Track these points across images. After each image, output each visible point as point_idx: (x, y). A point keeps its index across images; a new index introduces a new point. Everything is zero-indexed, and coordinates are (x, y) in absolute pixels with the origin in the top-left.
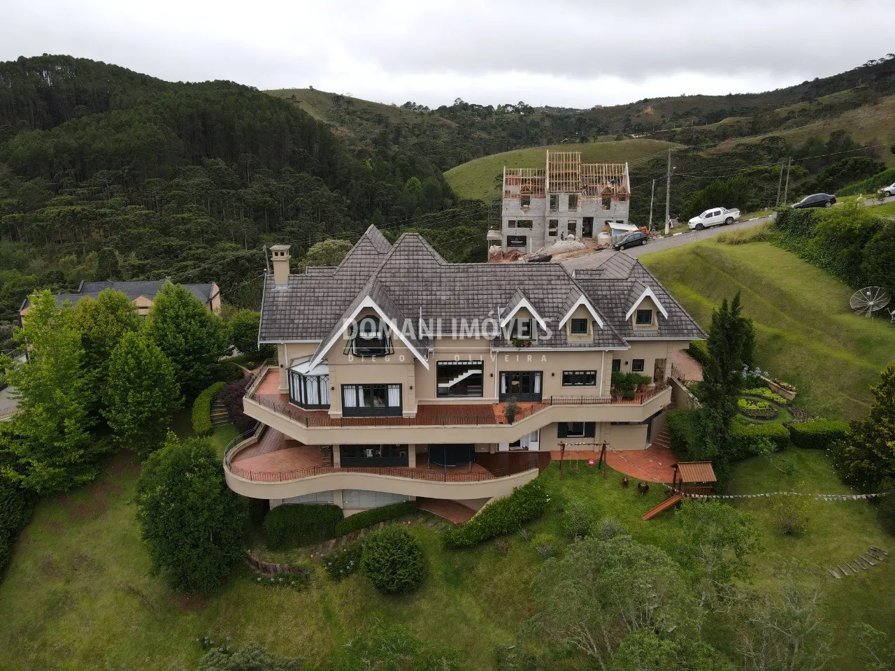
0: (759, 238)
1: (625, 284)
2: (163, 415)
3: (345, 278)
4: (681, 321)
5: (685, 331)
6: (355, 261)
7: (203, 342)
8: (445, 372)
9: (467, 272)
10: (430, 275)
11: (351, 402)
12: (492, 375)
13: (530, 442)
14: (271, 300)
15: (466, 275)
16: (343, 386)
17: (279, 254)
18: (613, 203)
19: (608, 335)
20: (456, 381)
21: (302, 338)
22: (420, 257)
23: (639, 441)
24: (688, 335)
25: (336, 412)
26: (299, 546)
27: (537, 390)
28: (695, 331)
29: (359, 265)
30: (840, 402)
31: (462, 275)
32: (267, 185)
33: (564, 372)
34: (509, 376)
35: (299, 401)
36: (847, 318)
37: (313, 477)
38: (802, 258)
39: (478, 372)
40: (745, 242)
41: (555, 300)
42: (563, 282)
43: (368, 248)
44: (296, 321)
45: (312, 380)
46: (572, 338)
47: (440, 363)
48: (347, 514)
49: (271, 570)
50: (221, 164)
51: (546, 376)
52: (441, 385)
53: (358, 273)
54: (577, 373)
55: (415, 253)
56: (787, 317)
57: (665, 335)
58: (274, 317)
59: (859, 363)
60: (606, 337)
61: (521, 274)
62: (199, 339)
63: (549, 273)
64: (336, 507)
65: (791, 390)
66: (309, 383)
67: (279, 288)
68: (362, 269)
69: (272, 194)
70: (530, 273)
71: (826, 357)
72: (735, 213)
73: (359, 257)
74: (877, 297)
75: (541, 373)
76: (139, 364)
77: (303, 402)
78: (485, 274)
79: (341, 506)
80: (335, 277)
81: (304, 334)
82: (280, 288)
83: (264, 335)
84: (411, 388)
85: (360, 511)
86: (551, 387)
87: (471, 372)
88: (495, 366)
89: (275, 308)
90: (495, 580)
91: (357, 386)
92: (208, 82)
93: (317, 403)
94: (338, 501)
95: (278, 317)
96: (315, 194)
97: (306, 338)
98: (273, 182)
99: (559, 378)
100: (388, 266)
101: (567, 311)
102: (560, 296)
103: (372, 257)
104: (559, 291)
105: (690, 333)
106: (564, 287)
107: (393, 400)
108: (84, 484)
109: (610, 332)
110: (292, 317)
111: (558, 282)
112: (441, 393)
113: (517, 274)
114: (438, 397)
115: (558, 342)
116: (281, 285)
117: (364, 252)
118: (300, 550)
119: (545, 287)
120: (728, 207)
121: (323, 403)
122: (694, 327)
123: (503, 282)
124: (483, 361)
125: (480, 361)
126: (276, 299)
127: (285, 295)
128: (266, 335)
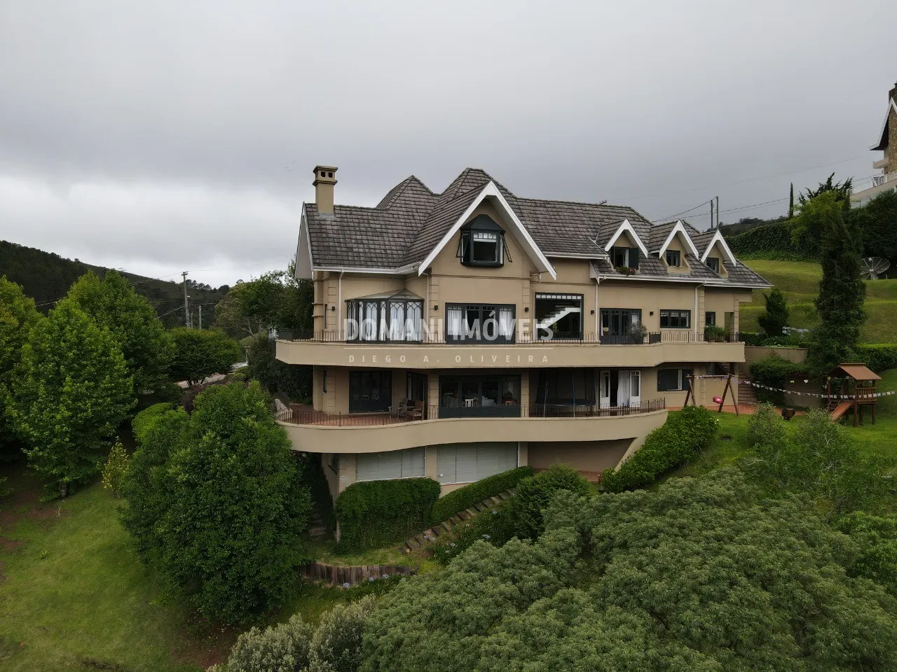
4: (744, 271)
5: (751, 280)
9: (545, 207)
12: (592, 312)
13: (631, 397)
14: (317, 227)
16: (447, 306)
17: (327, 174)
19: (701, 269)
20: (553, 320)
26: (379, 546)
28: (758, 280)
29: (413, 203)
31: (541, 209)
33: (661, 310)
42: (640, 223)
43: (419, 189)
44: (355, 250)
46: (670, 269)
47: (538, 297)
48: (445, 492)
49: (353, 576)
51: (645, 315)
53: (414, 210)
54: (673, 314)
57: (736, 282)
58: (326, 244)
60: (699, 271)
62: (145, 336)
63: (623, 215)
64: (430, 481)
67: (323, 217)
68: (418, 207)
70: (606, 213)
74: (877, 263)
75: (640, 311)
76: (81, 340)
78: (563, 210)
80: (390, 212)
81: (369, 263)
82: (325, 217)
83: (318, 261)
84: (527, 310)
85: (462, 486)
87: (568, 310)
88: (596, 301)
89: (324, 235)
91: (463, 306)
94: (430, 473)
95: (331, 244)
99: (657, 318)
102: (642, 233)
104: (640, 230)
105: (755, 282)
106: (642, 227)
109: (702, 267)
110: (349, 245)
111: (636, 223)
113: (594, 213)
115: (659, 272)
116: (326, 214)
117: (415, 192)
118: (381, 551)
122: (756, 277)
123: (585, 219)
124: (582, 295)
125: (580, 295)
126: (324, 227)
127: (333, 223)
128: (321, 261)
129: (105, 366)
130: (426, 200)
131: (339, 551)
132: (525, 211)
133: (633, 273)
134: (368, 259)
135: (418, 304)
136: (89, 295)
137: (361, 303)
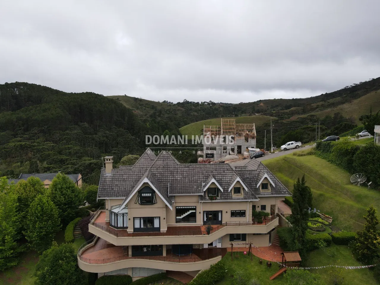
0: (310, 154)
1: (256, 172)
2: (51, 233)
3: (136, 170)
4: (281, 188)
5: (283, 192)
6: (141, 163)
8: (179, 211)
9: (189, 167)
10: (173, 169)
11: (137, 226)
12: (200, 213)
13: (217, 243)
14: (104, 180)
15: (188, 169)
16: (134, 218)
17: (108, 160)
18: (249, 140)
19: (250, 194)
20: (184, 215)
21: (117, 196)
22: (169, 161)
23: (265, 243)
25: (130, 230)
27: (220, 219)
28: (287, 192)
29: (142, 165)
30: (352, 223)
31: (187, 169)
32: (105, 133)
33: (231, 211)
34: (208, 213)
35: (114, 225)
36: (350, 187)
37: (119, 261)
38: (328, 161)
39: (194, 211)
40: (304, 155)
41: (227, 179)
42: (230, 172)
43: (147, 157)
44: (114, 189)
45: (120, 215)
46: (234, 196)
47: (177, 208)
48: (134, 280)
50: (86, 125)
51: (224, 213)
52: (177, 217)
53: (142, 168)
54: (237, 211)
55: (167, 159)
56: (325, 187)
57: (274, 194)
58: (105, 187)
59: (357, 206)
60: (249, 195)
61: (212, 168)
62: (71, 198)
63: (223, 168)
64: (129, 276)
65: (330, 218)
66: (119, 217)
67: (107, 175)
68: (144, 166)
69: (107, 137)
70: (215, 168)
71: (344, 203)
72: (299, 144)
73: (143, 161)
74: (361, 178)
75: (222, 211)
76: (42, 209)
77: (116, 226)
78: (196, 168)
79: (131, 276)
80: (132, 170)
84: (164, 219)
85: (140, 278)
86: (226, 218)
87: (191, 211)
88: (201, 209)
89: (105, 183)
91: (140, 218)
92: (83, 93)
93: (122, 226)
94: (130, 273)
95: (107, 187)
96: (125, 137)
98: (107, 132)
99: (229, 214)
100: (155, 165)
101: (232, 184)
102: (228, 177)
103: (148, 161)
104: (228, 175)
105: (285, 193)
106: (230, 173)
107: (156, 225)
108: (12, 267)
109: (251, 193)
110: (113, 187)
111: (228, 172)
112: (178, 221)
113: (210, 168)
114: (176, 223)
115: (229, 197)
116: (109, 174)
117: (145, 159)
119: (222, 174)
120: (296, 141)
121: (125, 226)
122: (286, 191)
123: (204, 172)
124: (196, 206)
125: (194, 206)
126: (106, 179)
127: (110, 178)
128: (101, 195)
133: (216, 199)
134: (118, 193)
137: (111, 213)
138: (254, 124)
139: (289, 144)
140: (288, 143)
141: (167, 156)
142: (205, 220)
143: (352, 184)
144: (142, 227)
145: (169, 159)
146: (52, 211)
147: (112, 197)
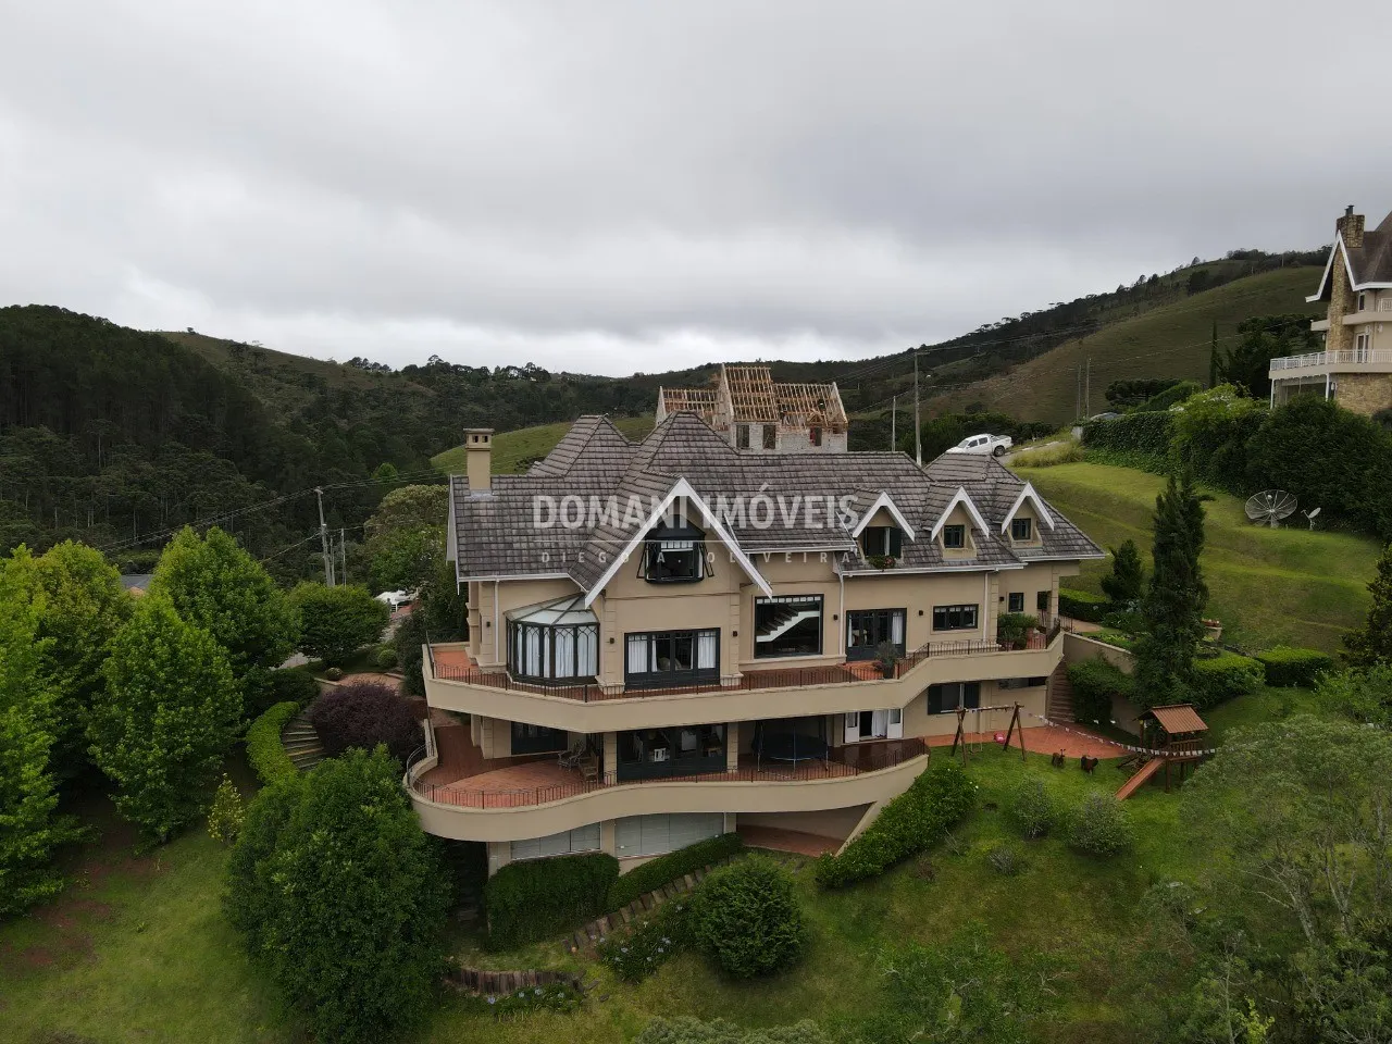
0: (1070, 459)
1: (984, 486)
2: (214, 751)
3: (583, 479)
4: (1068, 534)
6: (593, 455)
7: (263, 628)
8: (767, 615)
9: (780, 465)
10: (727, 469)
11: (638, 664)
12: (836, 617)
13: (889, 725)
14: (467, 513)
15: (778, 469)
16: (627, 636)
17: (480, 438)
18: (825, 437)
19: (993, 548)
20: (781, 630)
21: (531, 571)
22: (707, 444)
24: (1081, 551)
25: (611, 678)
26: (540, 939)
27: (897, 639)
28: (1088, 547)
29: (600, 461)
30: (1291, 628)
31: (773, 469)
32: (138, 471)
33: (935, 608)
34: (857, 619)
35: (536, 673)
36: (1247, 529)
40: (1053, 463)
41: (912, 503)
42: (915, 478)
43: (610, 437)
44: (516, 546)
45: (564, 633)
46: (949, 554)
47: (760, 602)
48: (625, 868)
49: (504, 984)
50: (47, 434)
51: (912, 616)
52: (761, 639)
53: (601, 473)
54: (952, 610)
55: (697, 438)
57: (1054, 553)
58: (477, 540)
59: (1297, 577)
60: (991, 551)
61: (855, 467)
62: (259, 620)
63: (893, 466)
64: (607, 856)
65: (1214, 625)
66: (559, 640)
67: (476, 496)
68: (607, 467)
69: (145, 486)
70: (868, 467)
71: (1249, 576)
72: (1006, 441)
73: (598, 449)
74: (1278, 502)
75: (903, 612)
76: (175, 653)
77: (547, 674)
78: (806, 467)
79: (613, 854)
80: (566, 479)
81: (534, 565)
82: (479, 495)
83: (465, 568)
84: (735, 634)
85: (649, 860)
86: (918, 632)
87: (802, 615)
88: (840, 603)
89: (476, 526)
90: (932, 920)
91: (649, 635)
93: (571, 674)
94: (607, 846)
95: (485, 539)
96: (224, 485)
97: (537, 570)
99: (928, 619)
100: (661, 456)
101: (939, 514)
102: (915, 497)
103: (619, 449)
104: (912, 490)
105: (1082, 550)
106: (917, 484)
107: (705, 660)
109: (995, 544)
110: (509, 539)
111: (908, 478)
112: (762, 650)
113: (850, 467)
114: (755, 657)
115: (931, 559)
116: (481, 491)
117: (604, 443)
118: (542, 946)
119: (893, 484)
121: (580, 674)
122: (1085, 542)
123: (834, 479)
124: (822, 596)
125: (817, 595)
126: (476, 512)
127: (489, 505)
128: (470, 568)
129: (207, 683)
130: (618, 455)
131: (490, 948)
132: (750, 475)
133: (893, 566)
134: (532, 560)
135: (592, 628)
136: (186, 567)
137: (520, 626)
138: (835, 383)
139: (973, 444)
140: (971, 439)
141: (695, 426)
142: (850, 645)
143: (1252, 522)
144: (654, 669)
145: (705, 438)
146: (207, 662)
147: (516, 574)
